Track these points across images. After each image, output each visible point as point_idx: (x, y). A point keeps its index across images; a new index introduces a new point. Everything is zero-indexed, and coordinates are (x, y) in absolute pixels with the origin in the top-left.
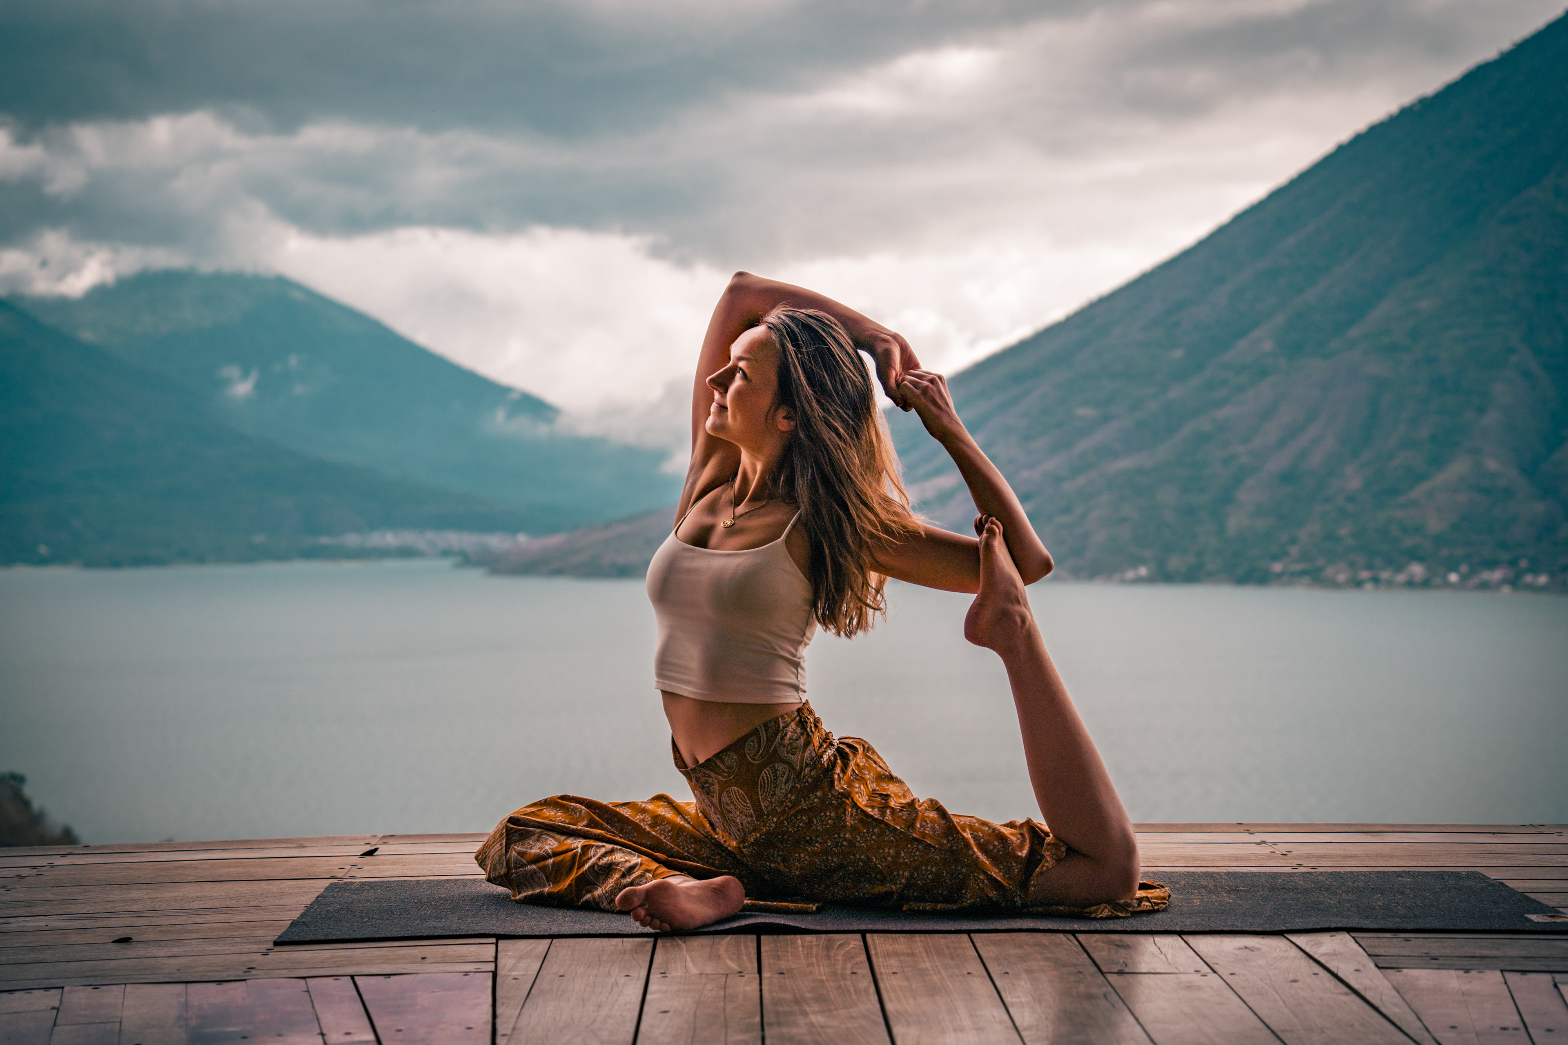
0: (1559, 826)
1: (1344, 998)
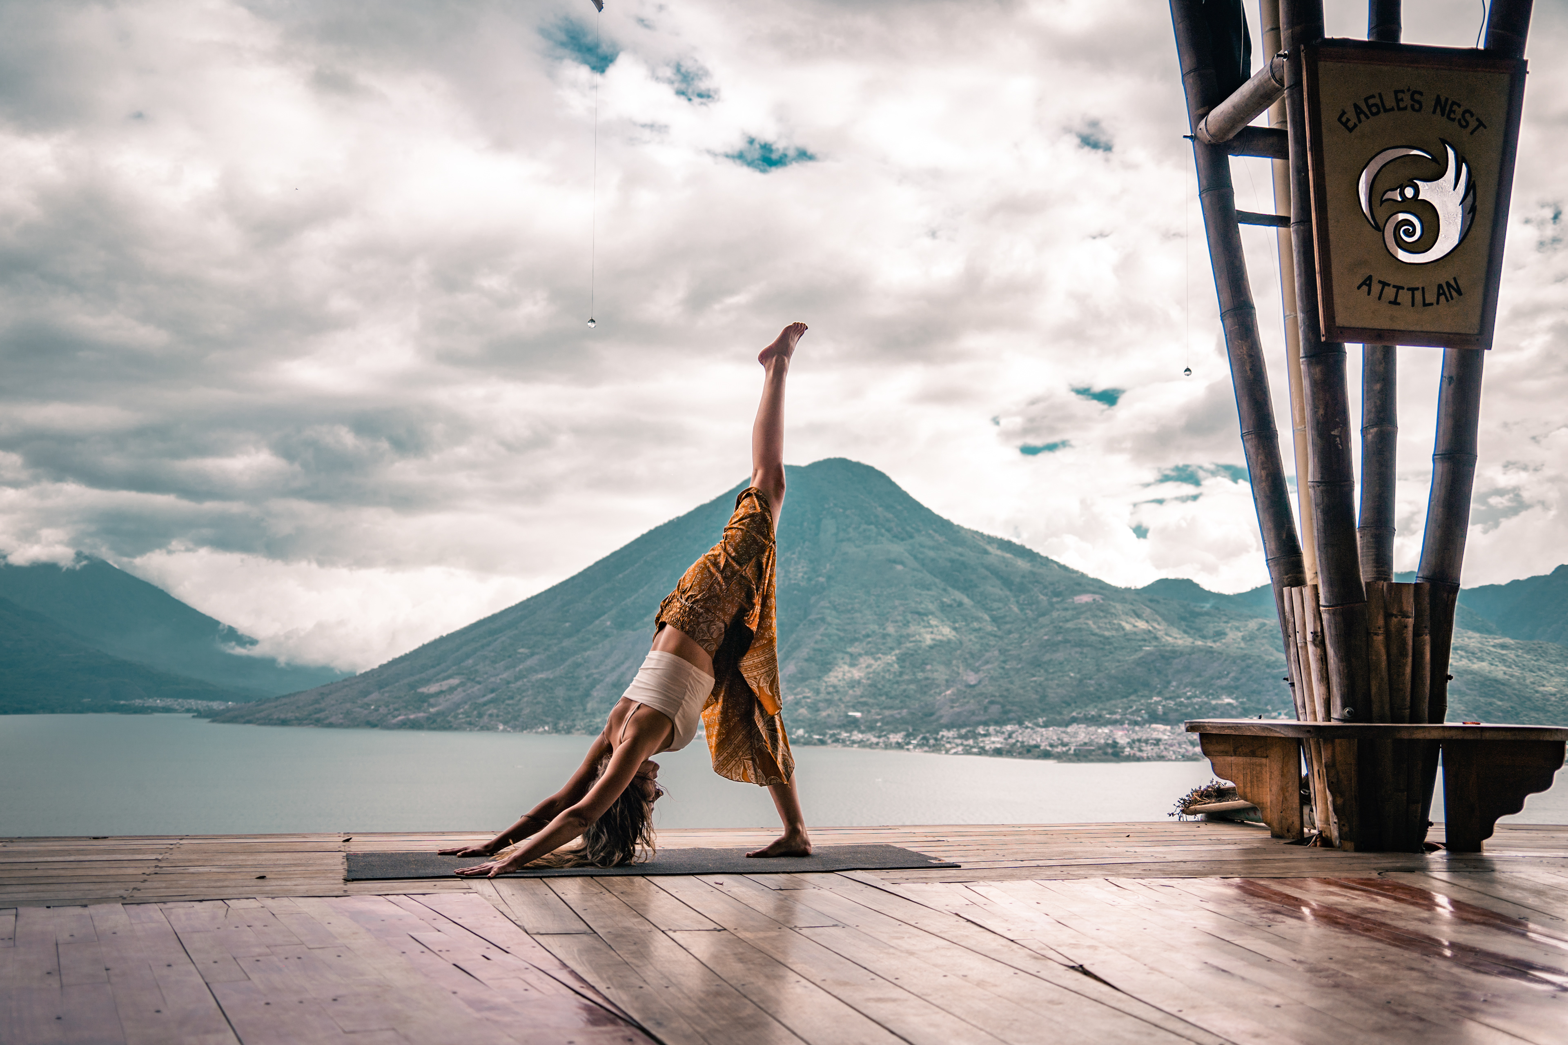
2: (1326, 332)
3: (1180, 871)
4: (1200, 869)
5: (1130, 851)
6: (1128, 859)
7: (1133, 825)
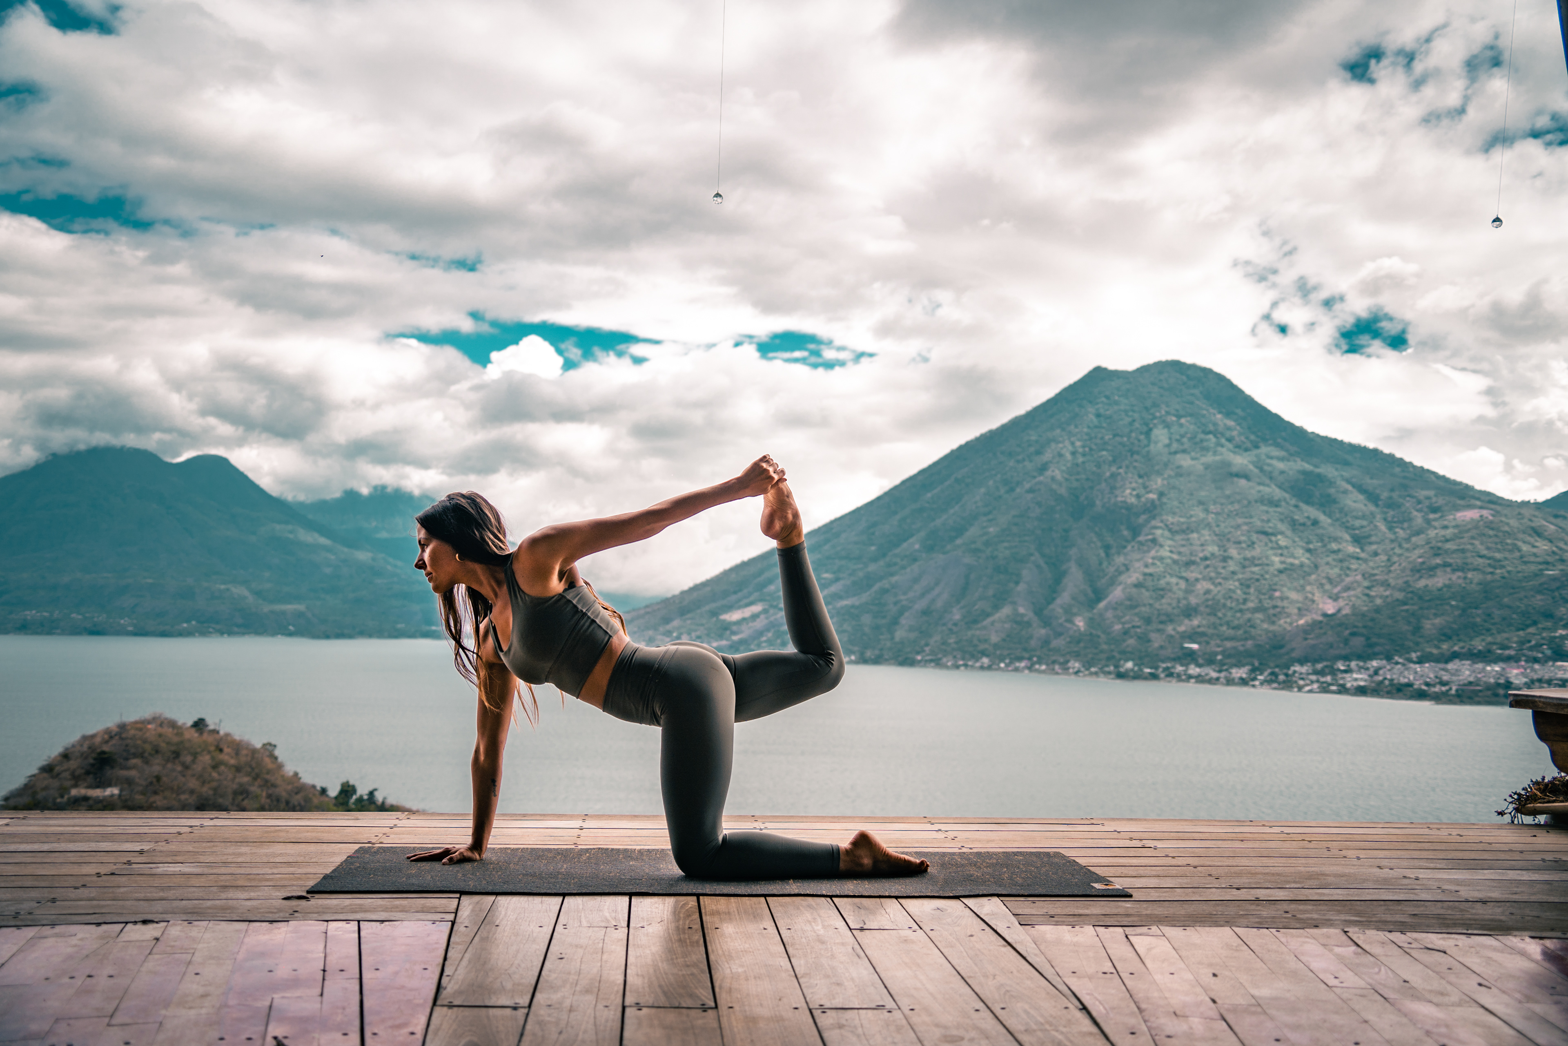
0: (1102, 819)
1: (1003, 949)
3: (1470, 919)
4: (1503, 918)
5: (1410, 878)
6: (1399, 892)
7: (1439, 829)
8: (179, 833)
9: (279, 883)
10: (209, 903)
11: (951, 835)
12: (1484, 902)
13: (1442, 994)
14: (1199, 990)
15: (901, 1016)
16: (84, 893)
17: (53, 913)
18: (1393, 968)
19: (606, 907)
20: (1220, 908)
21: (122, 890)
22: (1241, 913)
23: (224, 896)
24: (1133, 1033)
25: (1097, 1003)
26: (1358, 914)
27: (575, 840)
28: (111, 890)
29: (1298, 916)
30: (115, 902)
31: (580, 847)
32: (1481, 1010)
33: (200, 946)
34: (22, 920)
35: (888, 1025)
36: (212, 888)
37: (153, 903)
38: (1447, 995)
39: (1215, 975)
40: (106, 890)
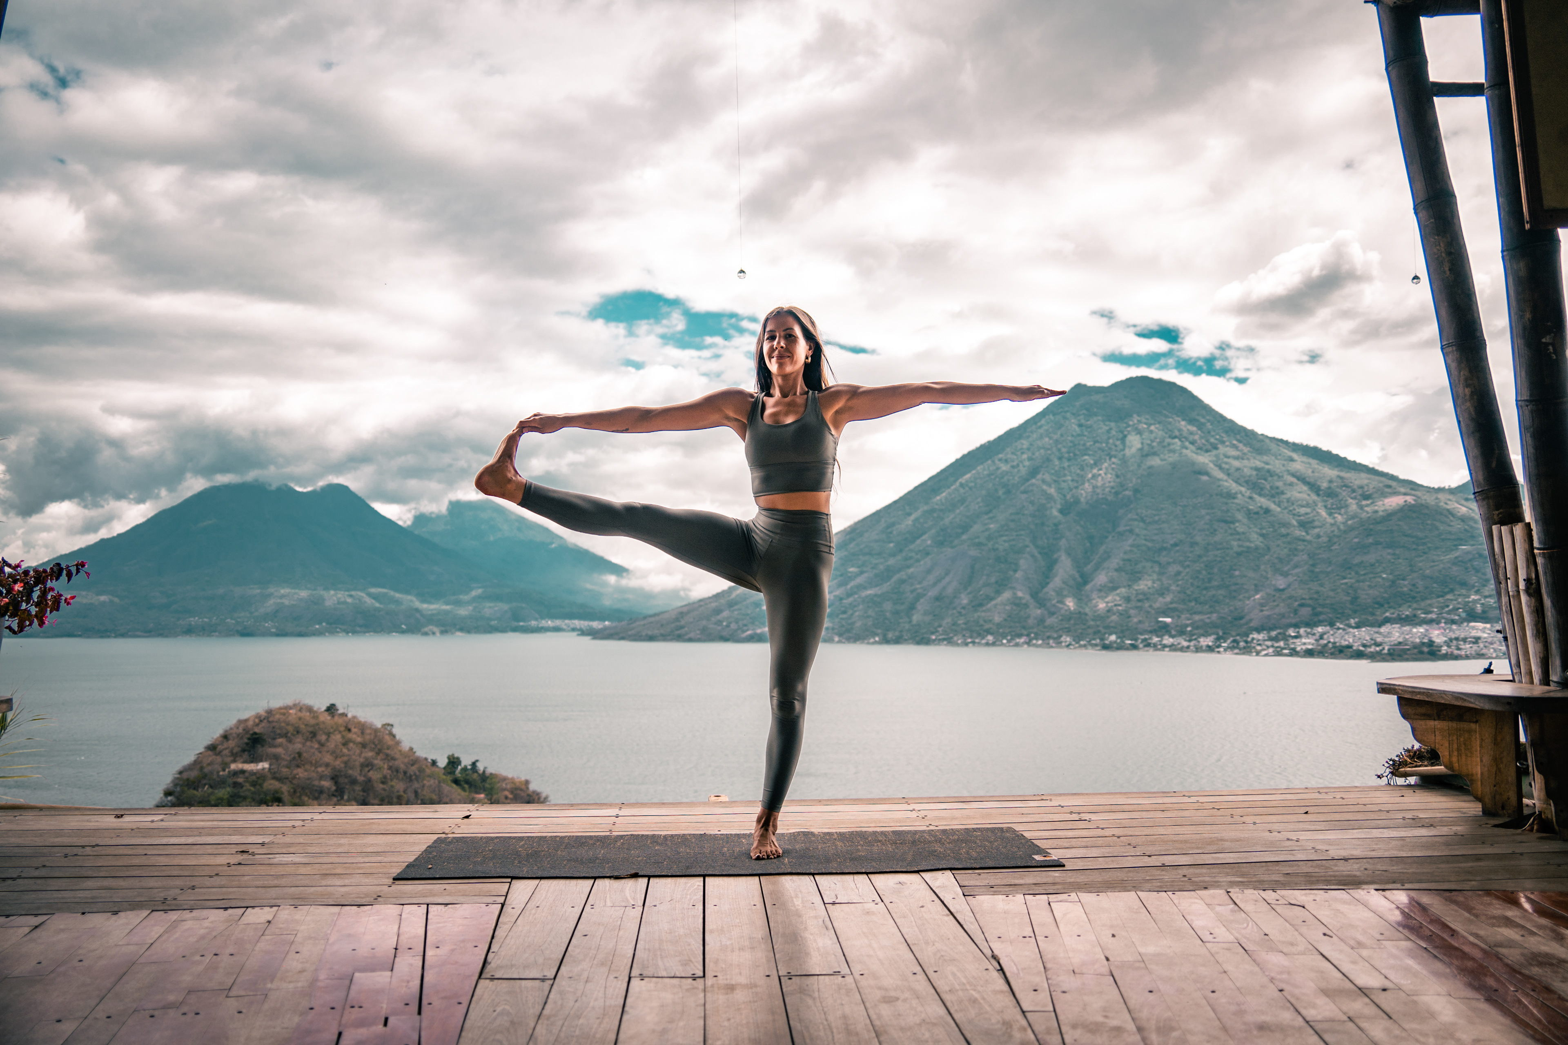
0: (1050, 795)
1: (946, 918)
2: (1530, 218)
3: (1331, 876)
4: (1358, 873)
5: (1292, 840)
6: (1280, 854)
7: (1326, 793)
8: (294, 827)
9: (368, 871)
10: (312, 889)
11: (922, 814)
12: (1346, 860)
13: (1292, 944)
14: (1098, 949)
15: (852, 980)
16: (216, 881)
17: (192, 898)
18: (1258, 923)
19: (628, 888)
20: (1131, 874)
21: (246, 878)
22: (1148, 878)
23: (324, 883)
24: (1035, 990)
25: (1013, 964)
26: (1242, 875)
27: (610, 827)
28: (237, 878)
29: (1194, 879)
30: (239, 889)
31: (614, 834)
32: (1320, 957)
33: (303, 928)
34: (168, 905)
35: (839, 989)
36: (316, 876)
37: (269, 889)
38: (1297, 945)
39: (1113, 936)
40: (233, 878)
